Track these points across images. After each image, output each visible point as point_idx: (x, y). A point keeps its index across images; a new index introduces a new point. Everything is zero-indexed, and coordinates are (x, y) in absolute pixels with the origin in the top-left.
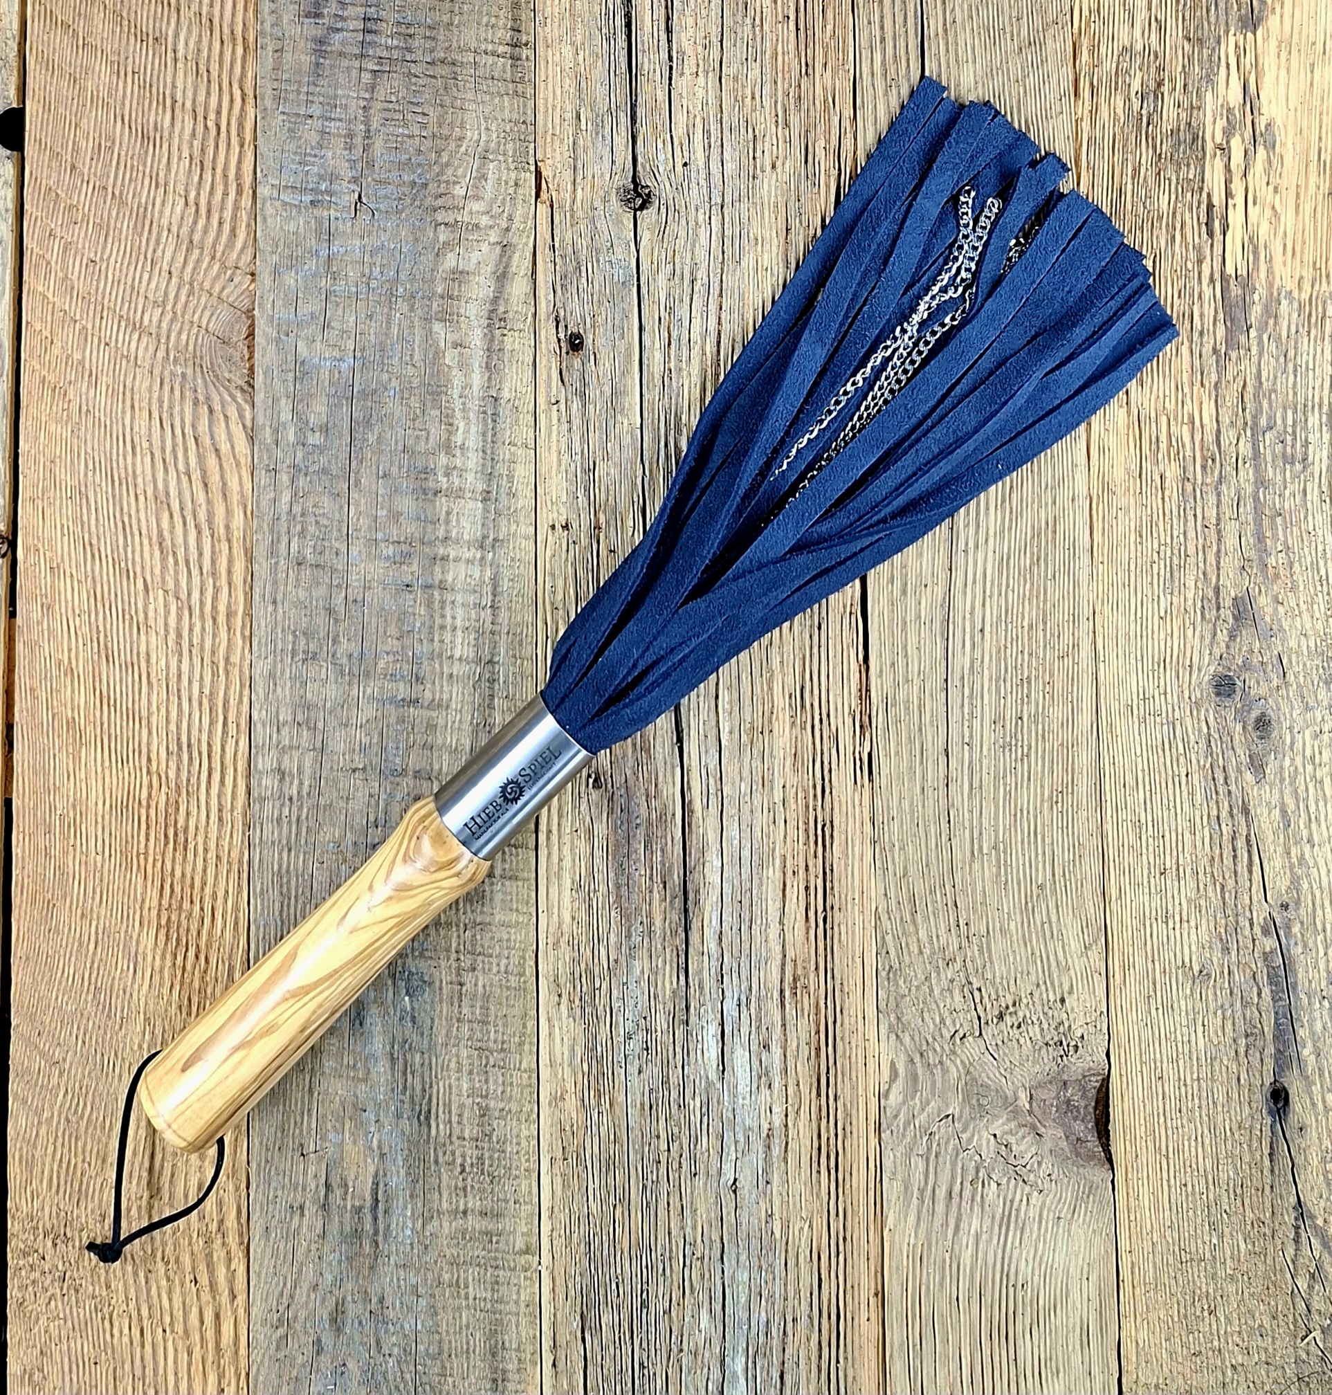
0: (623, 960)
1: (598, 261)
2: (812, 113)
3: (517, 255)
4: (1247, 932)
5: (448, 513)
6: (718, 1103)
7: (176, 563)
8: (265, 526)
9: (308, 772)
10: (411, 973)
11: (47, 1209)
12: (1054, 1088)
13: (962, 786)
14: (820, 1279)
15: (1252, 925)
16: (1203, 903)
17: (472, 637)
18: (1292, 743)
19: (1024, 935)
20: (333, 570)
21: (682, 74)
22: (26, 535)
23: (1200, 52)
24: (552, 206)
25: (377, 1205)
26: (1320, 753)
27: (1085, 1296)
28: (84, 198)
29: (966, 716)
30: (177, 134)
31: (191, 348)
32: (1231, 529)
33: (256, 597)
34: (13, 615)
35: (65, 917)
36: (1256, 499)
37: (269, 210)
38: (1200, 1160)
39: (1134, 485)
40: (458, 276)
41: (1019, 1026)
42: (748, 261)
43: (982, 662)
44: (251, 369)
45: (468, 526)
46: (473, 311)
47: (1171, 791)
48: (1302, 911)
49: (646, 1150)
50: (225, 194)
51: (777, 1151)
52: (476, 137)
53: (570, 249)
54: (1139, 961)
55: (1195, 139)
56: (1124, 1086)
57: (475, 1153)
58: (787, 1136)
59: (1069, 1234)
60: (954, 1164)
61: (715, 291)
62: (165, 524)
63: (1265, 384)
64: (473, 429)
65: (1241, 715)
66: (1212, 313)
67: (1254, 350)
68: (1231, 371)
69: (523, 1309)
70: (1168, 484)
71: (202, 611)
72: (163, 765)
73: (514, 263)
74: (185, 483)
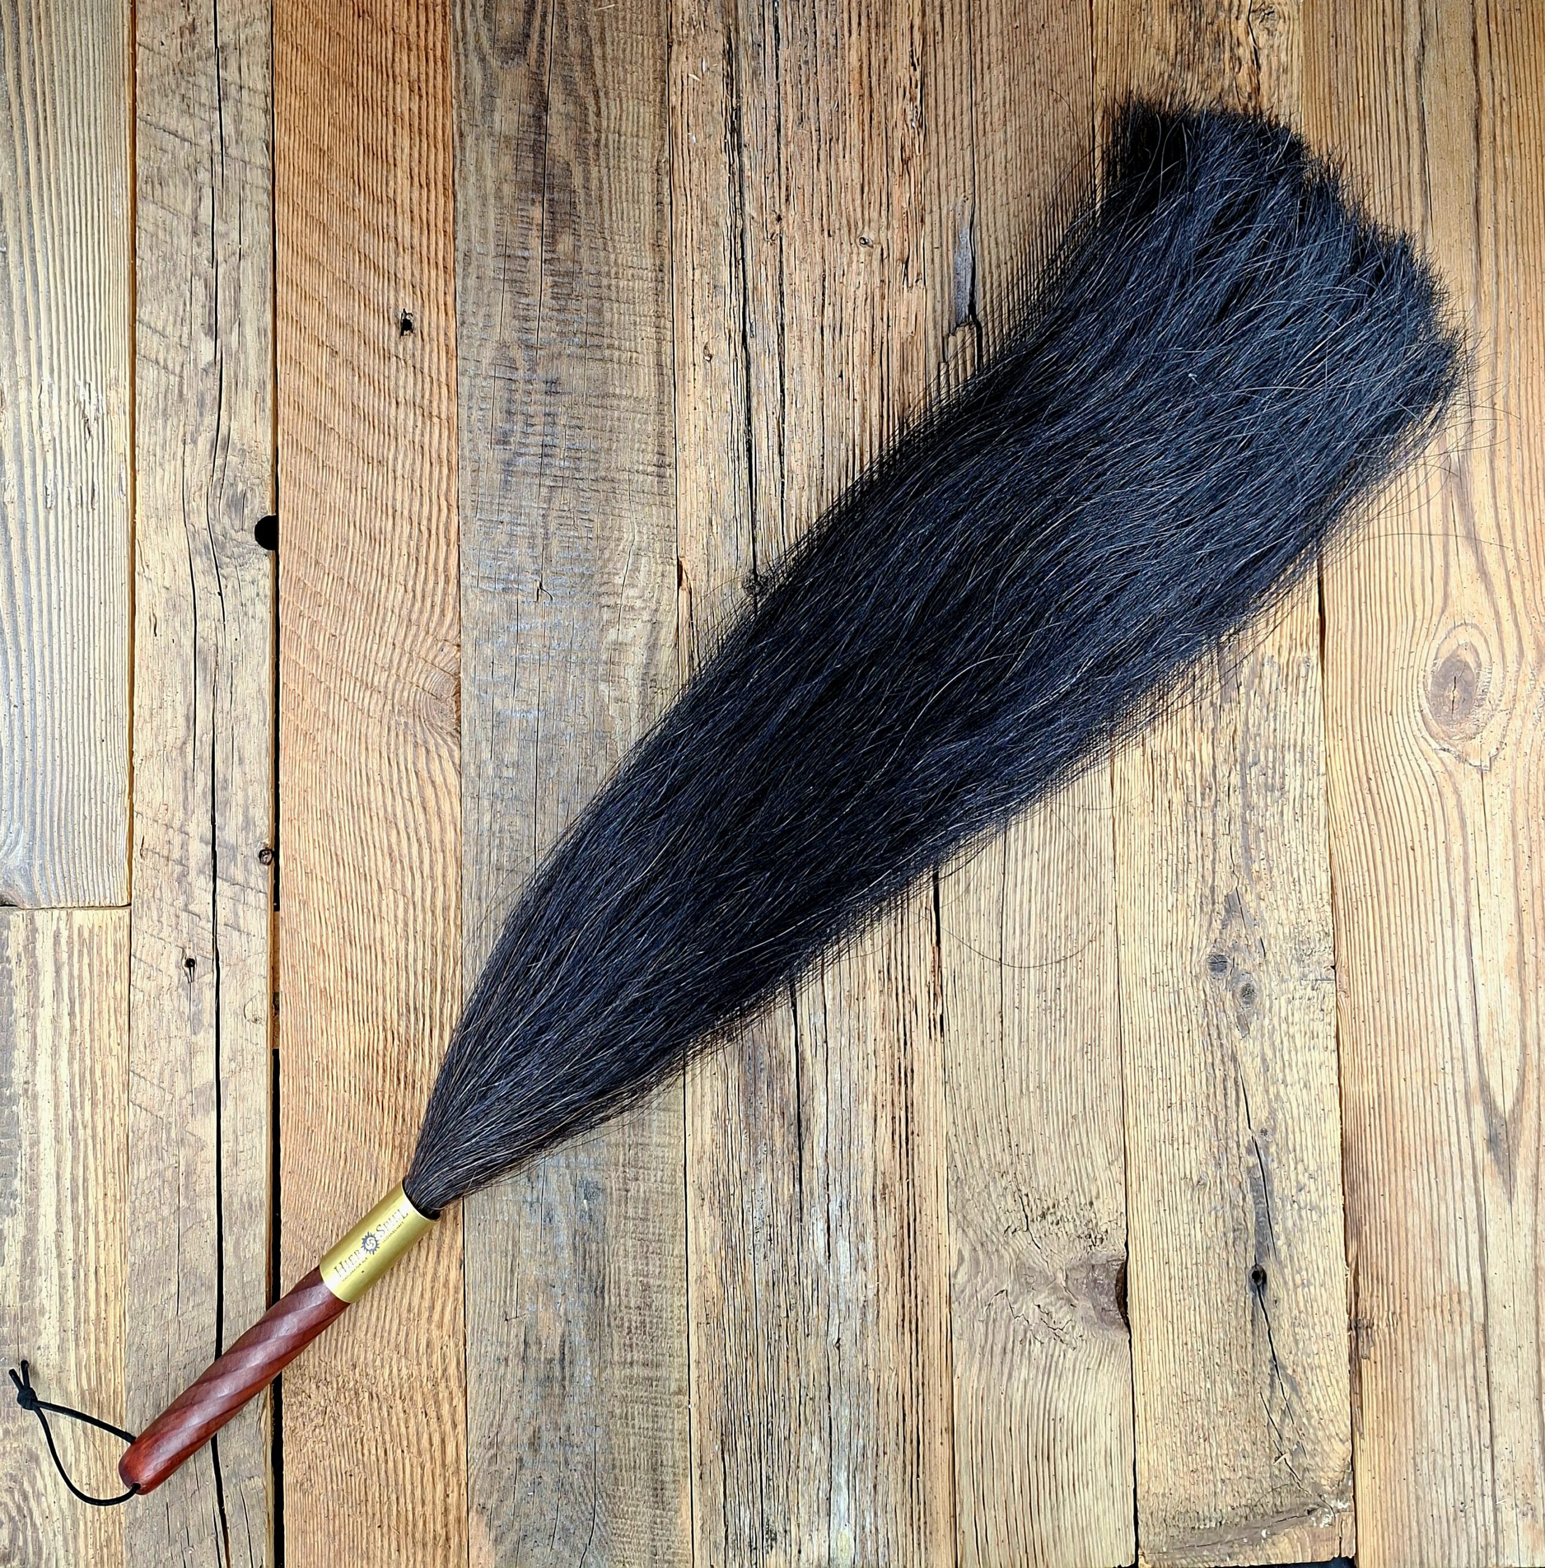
0: (751, 1172)
3: (664, 632)
4: (1235, 1151)
6: (825, 1281)
7: (403, 869)
8: (471, 840)
10: (588, 1183)
11: (311, 1360)
12: (1084, 1270)
13: (1013, 1041)
14: (904, 1415)
15: (1238, 1146)
16: (1200, 1130)
18: (1270, 1007)
19: (1061, 1154)
20: (525, 874)
21: (791, 488)
22: (286, 847)
24: (690, 593)
25: (563, 1358)
26: (1292, 1015)
27: (1108, 1427)
28: (326, 586)
29: (1016, 987)
30: (397, 536)
31: (411, 703)
32: (1224, 842)
33: (465, 895)
34: (277, 908)
35: (320, 1140)
36: (1243, 817)
37: (471, 596)
38: (1198, 1326)
39: (1148, 808)
40: (619, 646)
41: (1057, 1223)
43: (1029, 945)
44: (459, 719)
46: (630, 675)
47: (1175, 1044)
48: (1278, 1136)
49: (770, 1316)
50: (436, 583)
51: (870, 1317)
52: (629, 539)
53: (705, 626)
54: (1151, 1173)
56: (1139, 1268)
57: (639, 1319)
58: (878, 1306)
59: (1096, 1381)
60: (1007, 1328)
62: (394, 840)
63: (1251, 730)
65: (1231, 985)
66: (1211, 674)
67: (1243, 704)
68: (1225, 719)
69: (676, 1435)
70: (1174, 807)
71: (423, 906)
72: (395, 1024)
73: (662, 638)
74: (409, 809)
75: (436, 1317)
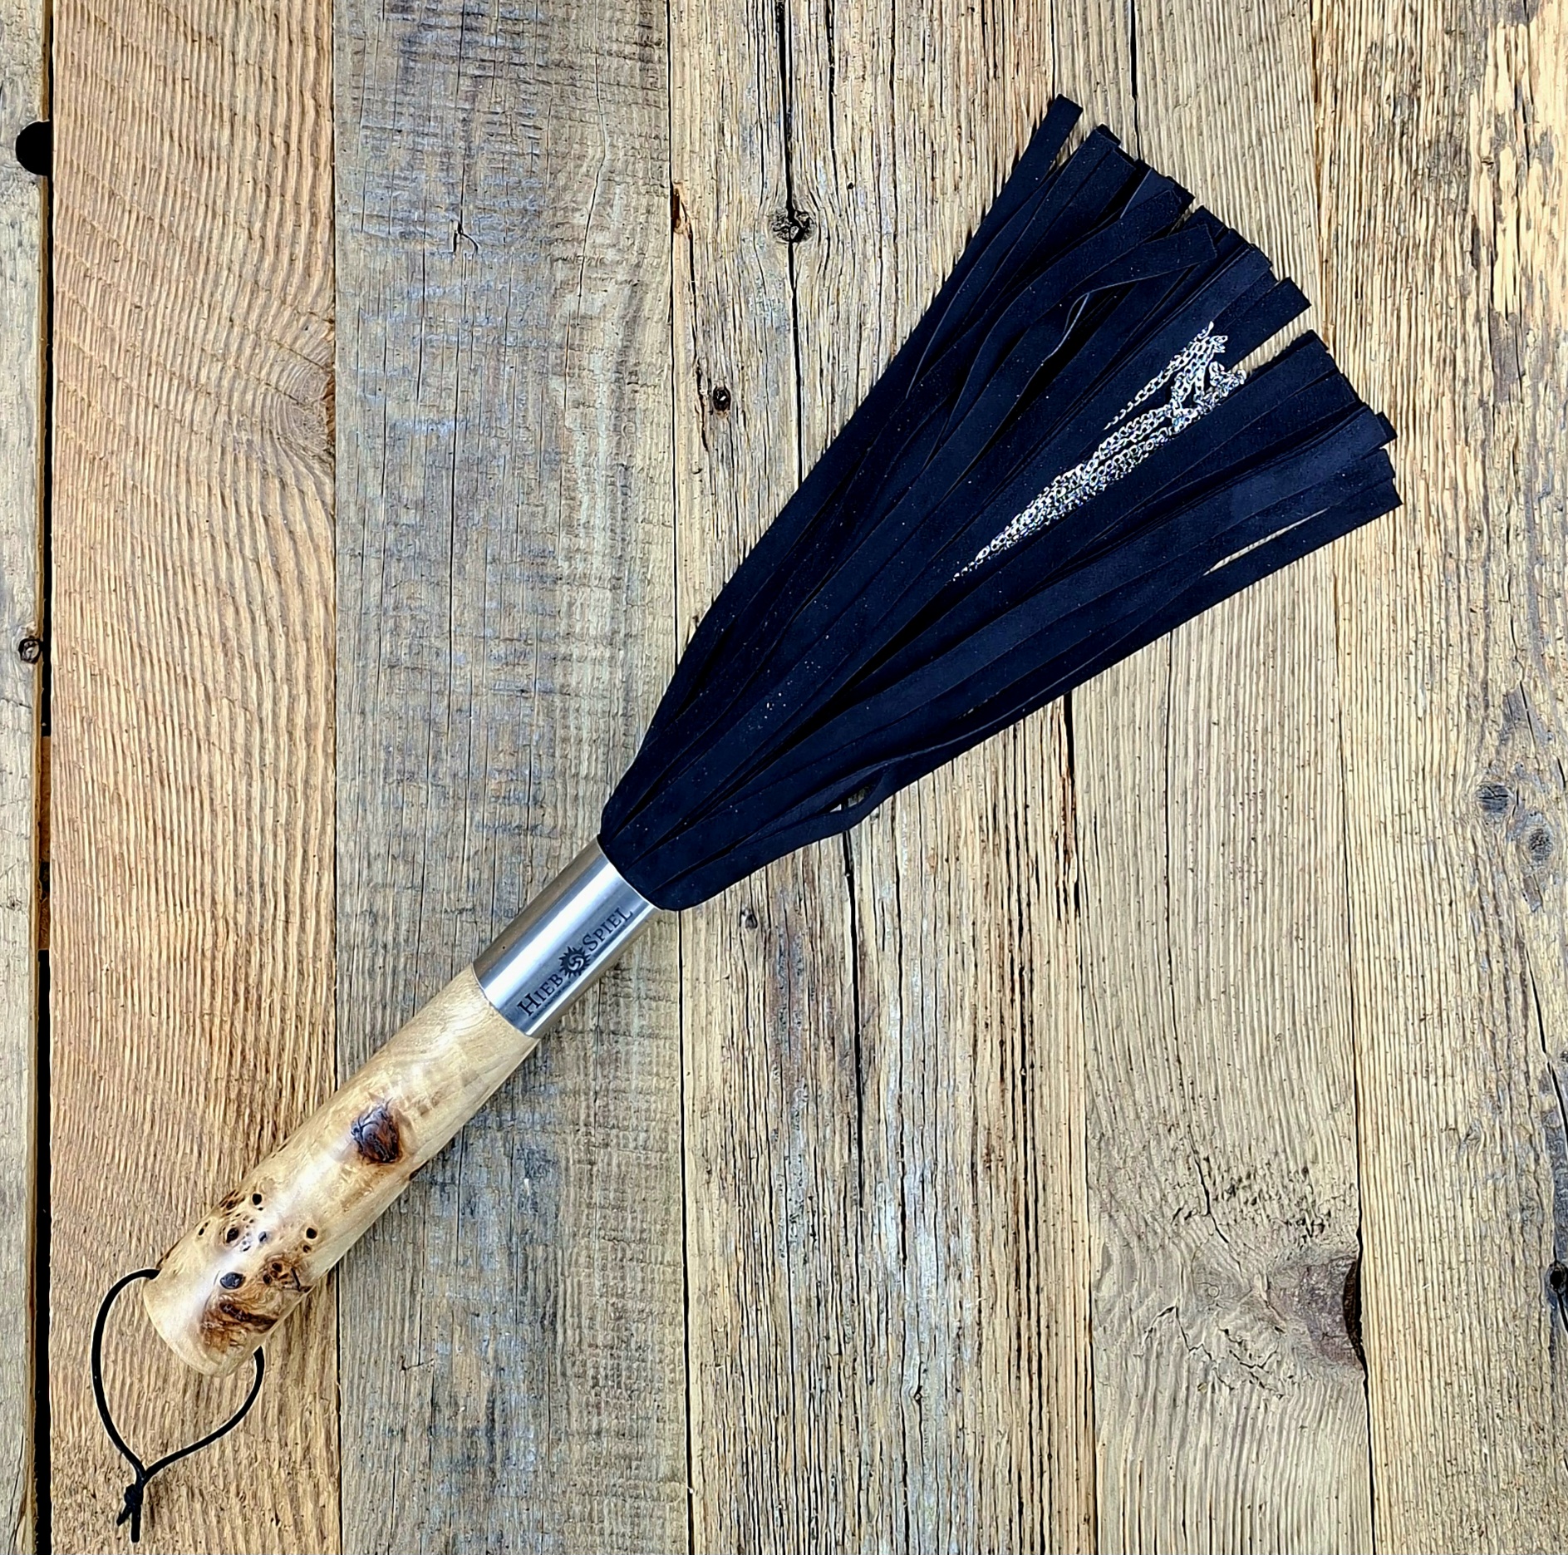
0: (785, 1130)
1: (747, 302)
2: (1002, 123)
3: (650, 296)
4: (1522, 1088)
5: (570, 605)
6: (899, 1297)
7: (244, 667)
8: (350, 621)
9: (405, 913)
10: (531, 1152)
12: (1295, 1274)
13: (1185, 921)
14: (1021, 1504)
15: (1527, 1079)
16: (1470, 1054)
17: (600, 751)
19: (1259, 1095)
20: (434, 674)
21: (846, 78)
22: (61, 636)
23: (1464, 47)
24: (691, 238)
25: (493, 1427)
27: (1334, 1517)
28: (125, 230)
29: (1190, 838)
30: (237, 153)
31: (258, 411)
32: (1501, 613)
33: (341, 707)
34: (46, 731)
35: (114, 1090)
36: (1531, 575)
37: (351, 245)
38: (1469, 1357)
39: (1387, 562)
40: (580, 321)
41: (1254, 1202)
43: (1208, 774)
44: (332, 434)
45: (594, 619)
46: (598, 364)
47: (1431, 923)
49: (814, 1353)
50: (297, 225)
51: (968, 1354)
52: (597, 157)
53: (713, 288)
54: (1395, 1123)
55: (1457, 152)
56: (1379, 1270)
57: (610, 1362)
58: (980, 1336)
59: (1315, 1447)
60: (1178, 1367)
61: (888, 336)
62: (230, 622)
63: (1541, 442)
64: (600, 504)
65: (1514, 833)
66: (1479, 358)
67: (1528, 402)
68: (1500, 427)
69: (668, 1545)
70: (1426, 560)
71: (275, 725)
72: (231, 908)
73: (647, 307)
74: (253, 572)
75: (294, 1367)
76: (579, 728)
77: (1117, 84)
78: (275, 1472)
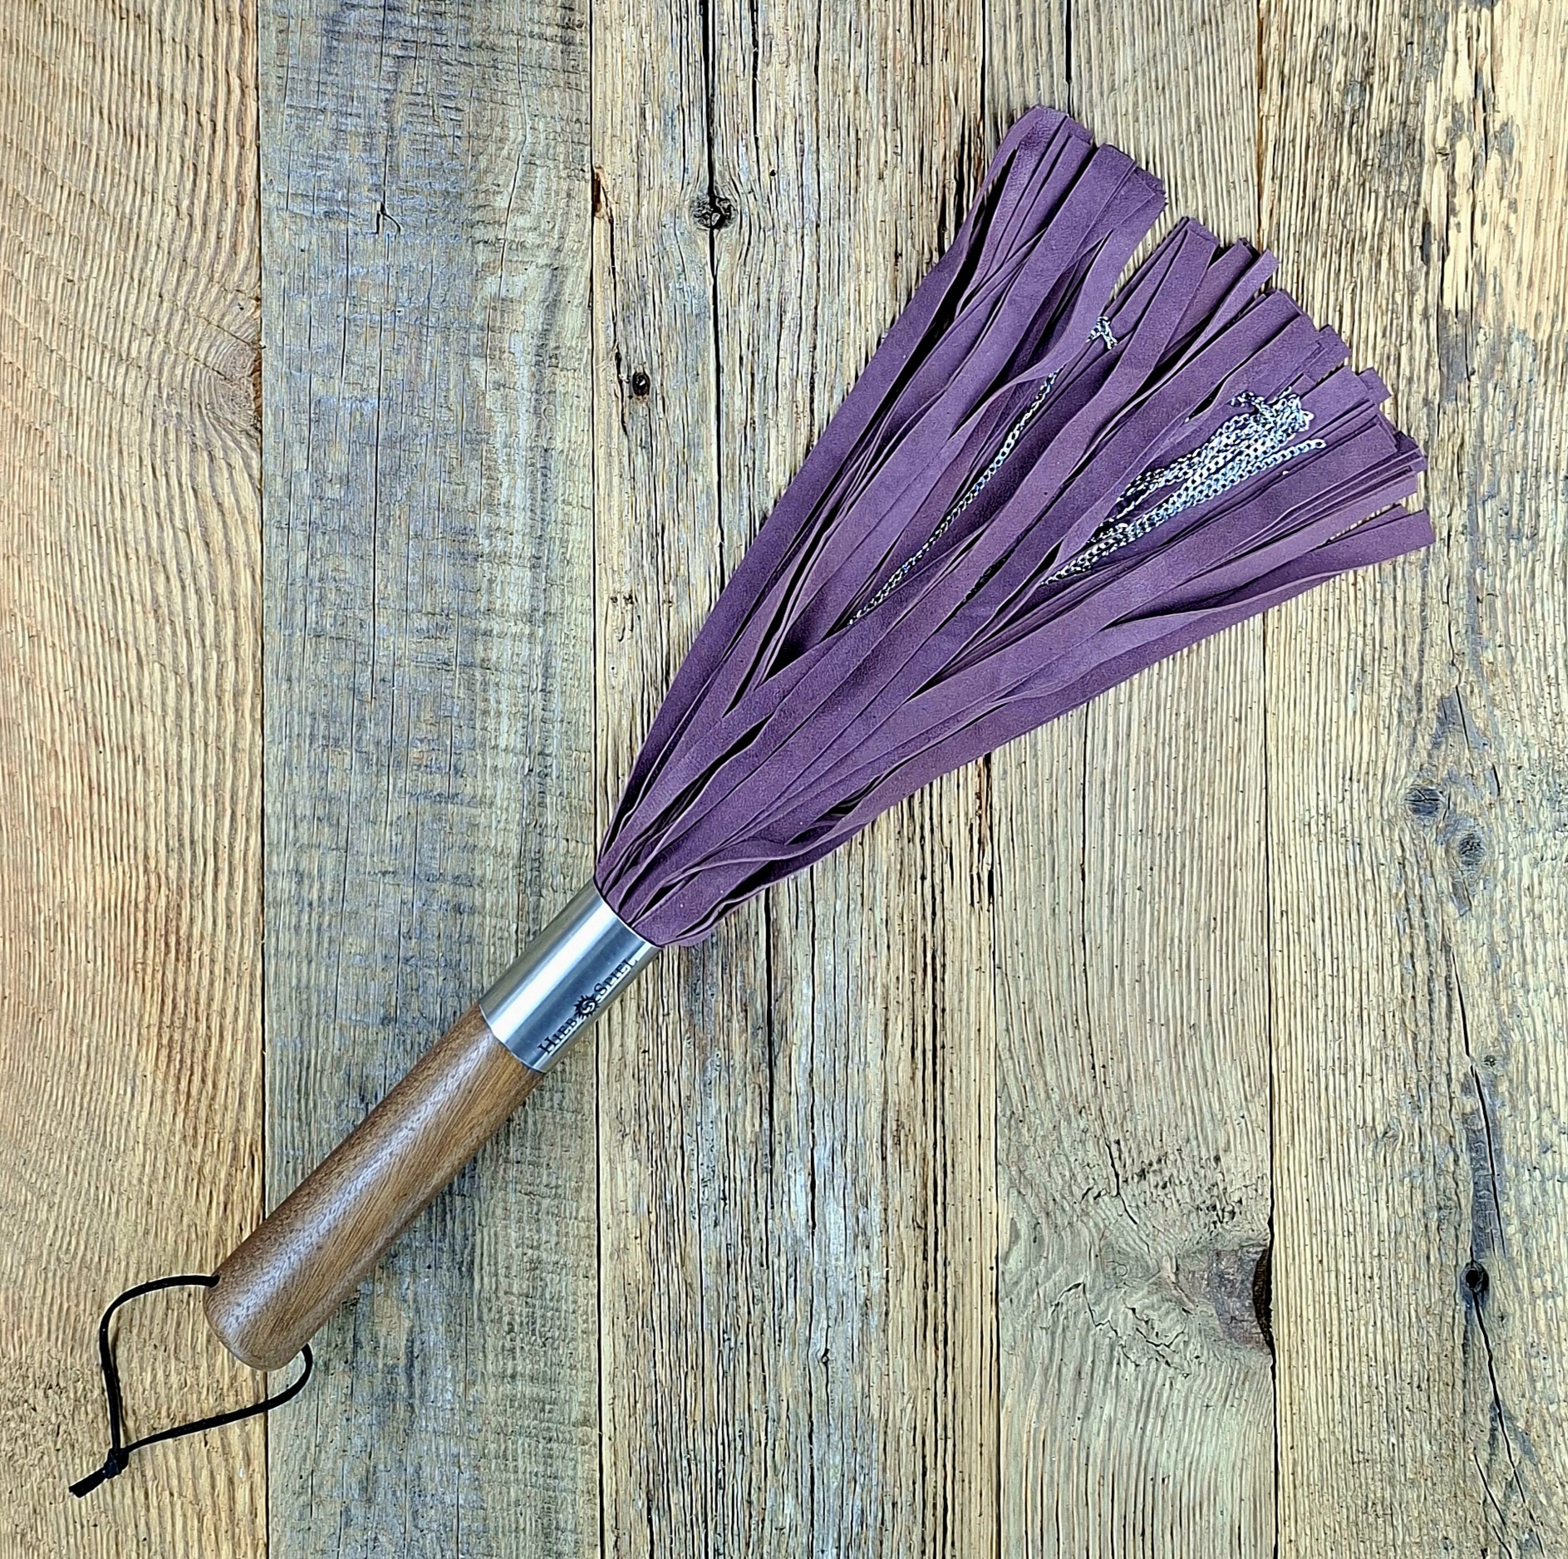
0: (696, 1096)
1: (667, 288)
2: (928, 111)
3: (571, 279)
4: (1444, 1089)
5: (491, 581)
6: (807, 1263)
7: (174, 633)
8: (277, 591)
9: (330, 874)
11: (37, 1356)
12: (1204, 1258)
13: (1101, 910)
15: (1449, 1081)
16: (1390, 1053)
17: (519, 725)
18: (1506, 871)
19: (1172, 1083)
20: (358, 644)
21: (770, 63)
23: (1422, 32)
24: (611, 222)
25: (412, 1365)
26: (1540, 883)
27: (1237, 1495)
28: (58, 205)
29: (1107, 829)
30: (165, 131)
31: (187, 385)
32: (1438, 615)
33: (268, 675)
35: (52, 1032)
36: (1471, 580)
37: (276, 223)
38: (1379, 1349)
40: (502, 303)
41: (1164, 1187)
42: (849, 289)
43: (1127, 765)
44: (259, 410)
45: (514, 597)
46: (519, 345)
47: (1354, 923)
48: (1512, 1067)
49: (723, 1312)
50: (225, 204)
51: (875, 1320)
52: (520, 138)
53: (634, 275)
54: (1310, 1113)
55: (1411, 142)
56: (1290, 1261)
57: (525, 1310)
58: (887, 1304)
59: (1220, 1426)
60: (1084, 1341)
61: (807, 326)
62: (161, 589)
63: (1488, 443)
64: (520, 485)
65: (1443, 836)
66: (1424, 356)
67: (1476, 403)
68: (1445, 427)
69: (580, 1487)
71: (204, 689)
72: (162, 864)
73: (567, 290)
74: (183, 543)
76: (499, 702)
77: (1051, 67)
78: (203, 1396)
